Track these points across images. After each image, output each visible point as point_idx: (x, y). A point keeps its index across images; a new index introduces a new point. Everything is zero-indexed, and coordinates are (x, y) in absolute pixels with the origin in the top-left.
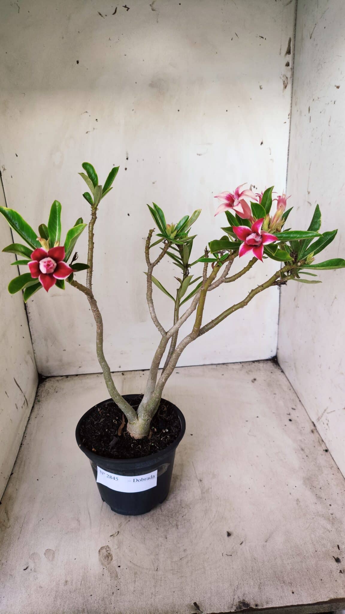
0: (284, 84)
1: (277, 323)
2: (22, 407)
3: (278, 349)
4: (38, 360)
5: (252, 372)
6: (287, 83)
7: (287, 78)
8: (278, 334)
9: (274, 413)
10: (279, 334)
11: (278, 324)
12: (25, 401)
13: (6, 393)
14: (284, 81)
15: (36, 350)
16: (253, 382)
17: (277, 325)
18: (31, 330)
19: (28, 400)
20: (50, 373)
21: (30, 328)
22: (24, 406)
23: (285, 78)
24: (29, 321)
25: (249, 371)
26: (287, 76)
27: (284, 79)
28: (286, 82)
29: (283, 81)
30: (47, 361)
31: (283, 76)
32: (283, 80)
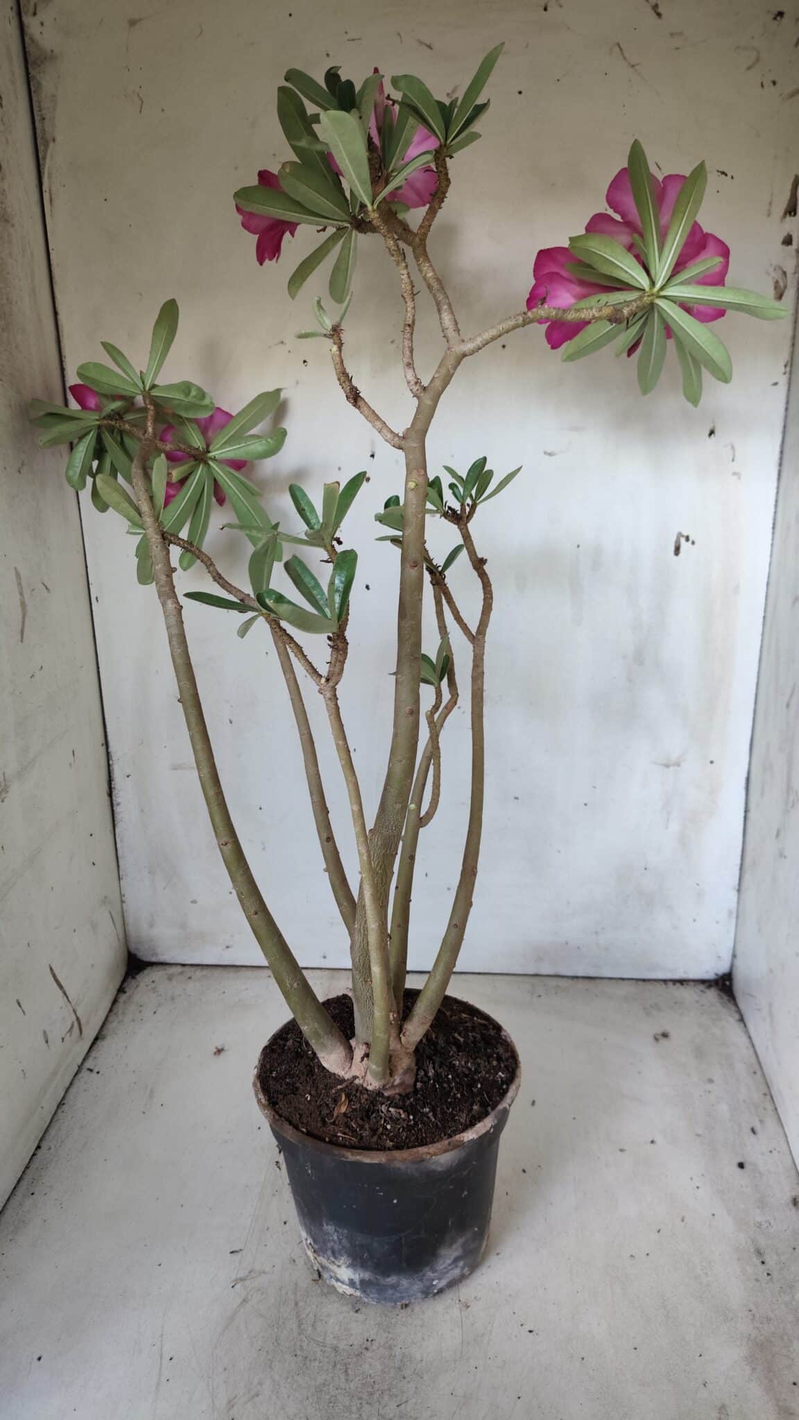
0: (776, 288)
1: (737, 887)
2: (63, 1039)
3: (734, 956)
4: (130, 920)
5: (659, 1009)
6: (785, 287)
7: (785, 273)
8: (737, 917)
9: (698, 1135)
10: (739, 915)
11: (739, 891)
12: (76, 1024)
13: (19, 1004)
14: (777, 282)
15: (126, 896)
16: (656, 1039)
17: (736, 893)
18: (118, 846)
19: (83, 1022)
20: (156, 954)
21: (118, 840)
22: (70, 1036)
23: (780, 272)
24: (116, 822)
25: (651, 1006)
26: (785, 270)
27: (778, 275)
28: (781, 284)
29: (775, 280)
30: (151, 925)
31: (775, 269)
32: (773, 278)
